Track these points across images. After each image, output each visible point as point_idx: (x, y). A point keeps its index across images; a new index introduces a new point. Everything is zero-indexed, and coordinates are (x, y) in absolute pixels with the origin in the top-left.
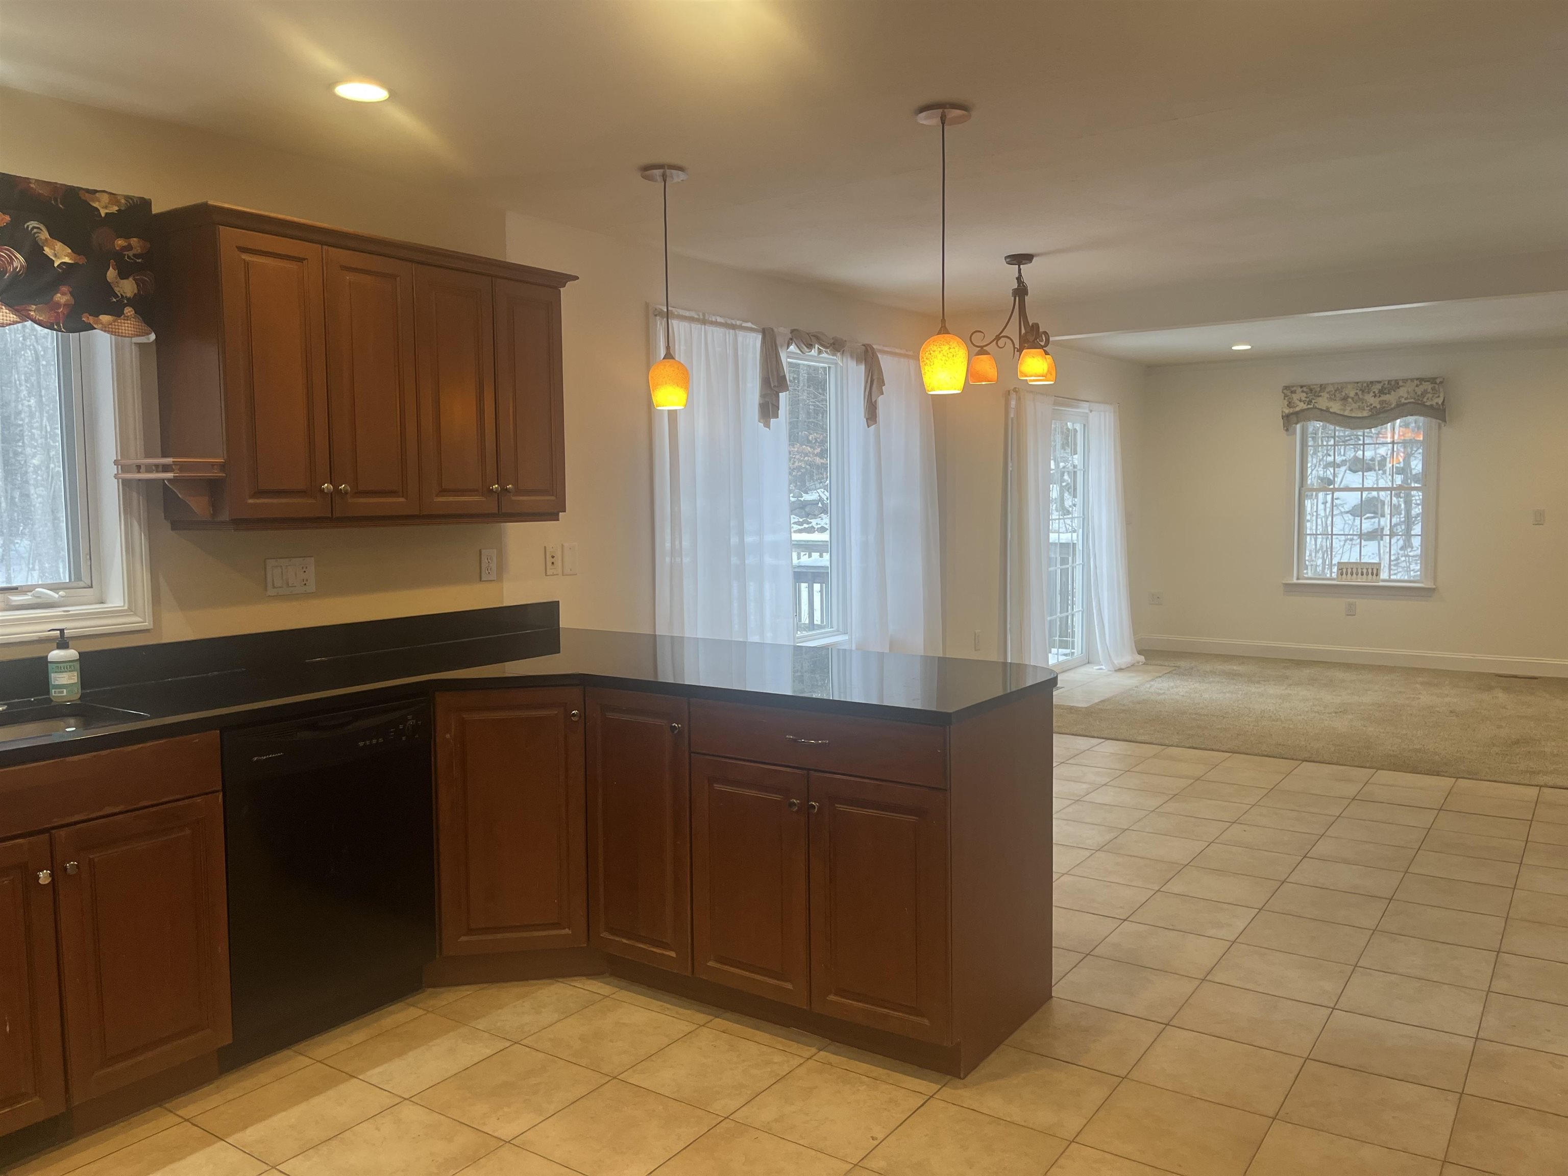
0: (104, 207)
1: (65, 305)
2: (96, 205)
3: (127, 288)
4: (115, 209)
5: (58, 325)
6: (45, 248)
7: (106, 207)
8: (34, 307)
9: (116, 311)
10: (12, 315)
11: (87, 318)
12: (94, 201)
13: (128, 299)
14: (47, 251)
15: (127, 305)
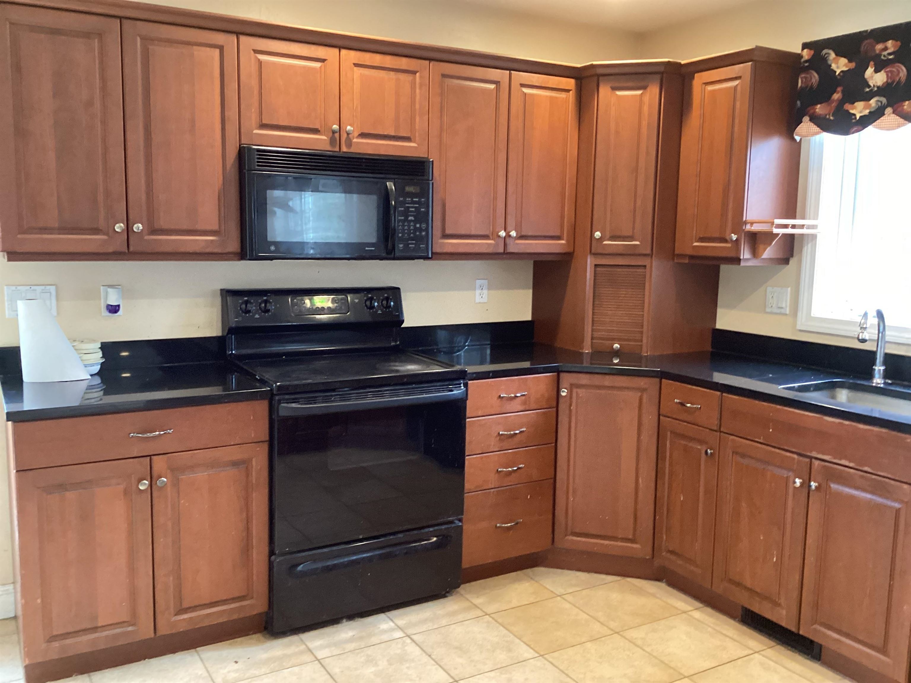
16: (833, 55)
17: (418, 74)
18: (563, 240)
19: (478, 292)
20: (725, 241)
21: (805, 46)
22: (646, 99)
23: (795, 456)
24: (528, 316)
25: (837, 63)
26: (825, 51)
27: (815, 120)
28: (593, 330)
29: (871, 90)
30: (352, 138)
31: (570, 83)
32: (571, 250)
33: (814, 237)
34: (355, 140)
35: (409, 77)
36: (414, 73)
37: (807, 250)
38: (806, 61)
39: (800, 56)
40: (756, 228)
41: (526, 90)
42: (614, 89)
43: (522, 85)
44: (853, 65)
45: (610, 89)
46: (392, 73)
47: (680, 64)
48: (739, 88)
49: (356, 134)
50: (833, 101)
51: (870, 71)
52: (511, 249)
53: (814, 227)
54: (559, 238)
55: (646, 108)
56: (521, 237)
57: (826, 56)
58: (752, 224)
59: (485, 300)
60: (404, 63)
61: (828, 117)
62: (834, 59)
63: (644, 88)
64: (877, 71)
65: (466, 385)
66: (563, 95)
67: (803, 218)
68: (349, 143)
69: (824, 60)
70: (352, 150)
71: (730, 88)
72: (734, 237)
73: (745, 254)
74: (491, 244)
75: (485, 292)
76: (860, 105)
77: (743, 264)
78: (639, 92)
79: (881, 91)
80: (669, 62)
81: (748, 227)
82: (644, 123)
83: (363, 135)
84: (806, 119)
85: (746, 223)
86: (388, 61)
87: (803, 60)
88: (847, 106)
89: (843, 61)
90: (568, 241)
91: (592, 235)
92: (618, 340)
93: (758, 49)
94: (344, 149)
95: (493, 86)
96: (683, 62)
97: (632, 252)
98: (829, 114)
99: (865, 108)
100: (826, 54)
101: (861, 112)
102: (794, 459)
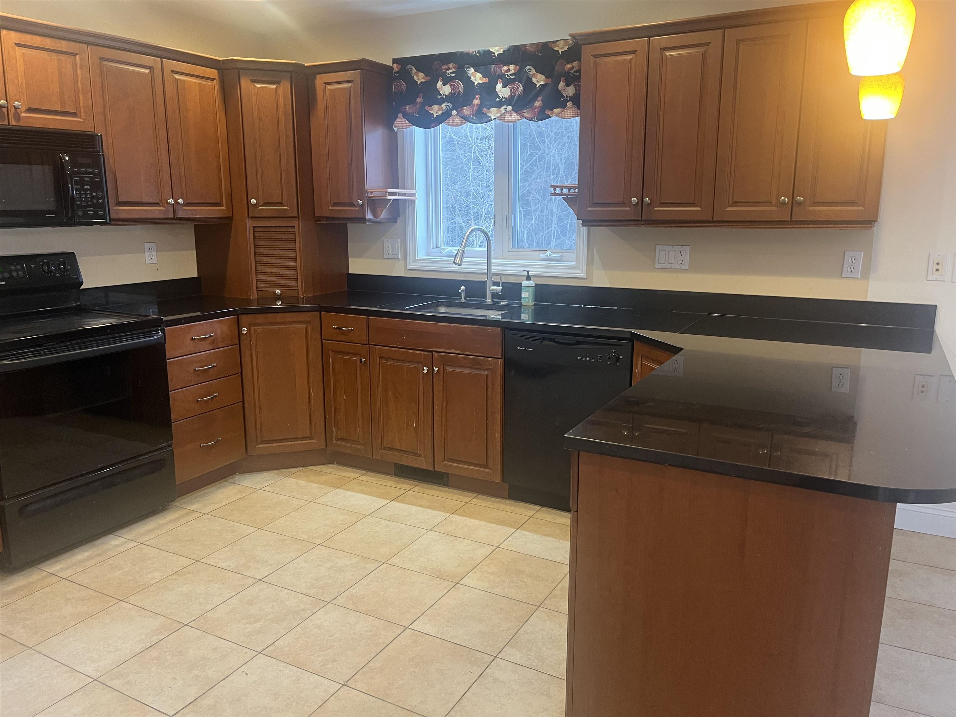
0: (561, 49)
1: (539, 107)
2: (556, 49)
3: (570, 91)
4: (566, 48)
5: (534, 118)
6: (533, 79)
7: (562, 48)
8: (526, 110)
9: (563, 106)
10: (517, 117)
11: (548, 112)
12: (555, 47)
13: (570, 97)
14: (534, 80)
15: (569, 101)
16: (414, 70)
17: (78, 56)
18: (223, 206)
19: (147, 254)
20: (353, 205)
21: (395, 61)
22: (281, 92)
23: (422, 352)
24: (194, 274)
25: (417, 76)
26: (408, 67)
27: (406, 116)
28: (257, 281)
29: (443, 97)
30: (20, 113)
31: (213, 73)
32: (230, 215)
33: (413, 201)
34: (23, 115)
35: (70, 59)
36: (75, 55)
37: (408, 211)
38: (396, 73)
39: (392, 68)
40: (374, 196)
41: (177, 76)
42: (254, 81)
43: (173, 72)
44: (428, 78)
45: (249, 81)
46: (53, 54)
47: (304, 65)
48: (352, 89)
49: (24, 109)
50: (417, 103)
51: (440, 84)
52: (180, 215)
53: (412, 195)
54: (219, 204)
55: (281, 99)
56: (187, 204)
57: (410, 70)
58: (372, 192)
59: (154, 261)
60: (63, 45)
61: (415, 114)
62: (415, 72)
63: (278, 83)
64: (444, 84)
65: (163, 331)
66: (209, 83)
67: (404, 188)
68: (18, 117)
69: (409, 72)
70: (21, 123)
71: (345, 88)
72: (360, 202)
73: (369, 215)
74: (162, 210)
75: (154, 253)
76: (436, 107)
77: (368, 223)
78: (274, 86)
79: (448, 99)
80: (296, 63)
81: (369, 196)
82: (281, 113)
83: (30, 110)
84: (400, 115)
85: (367, 192)
86: (48, 43)
87: (394, 71)
88: (427, 108)
89: (421, 75)
90: (226, 207)
91: (248, 202)
92: (278, 287)
93: (364, 61)
94: (13, 122)
95: (147, 71)
96: (306, 65)
97: (281, 216)
98: (416, 114)
99: (439, 110)
100: (410, 68)
101: (436, 113)
102: (421, 354)
